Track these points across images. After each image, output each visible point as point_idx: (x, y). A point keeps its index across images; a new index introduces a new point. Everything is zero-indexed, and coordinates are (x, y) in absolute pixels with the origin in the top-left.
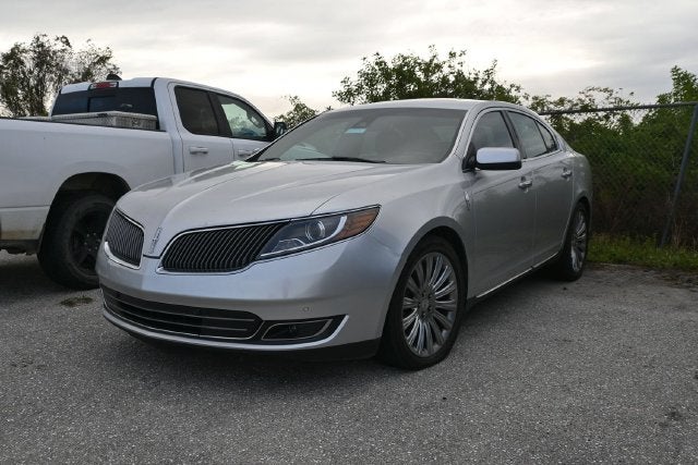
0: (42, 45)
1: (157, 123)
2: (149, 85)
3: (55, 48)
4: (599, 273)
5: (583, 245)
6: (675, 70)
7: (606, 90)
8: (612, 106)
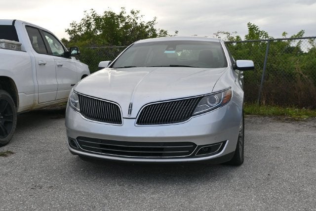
1: (20, 45)
2: (11, 24)
6: (249, 24)
7: (227, 33)
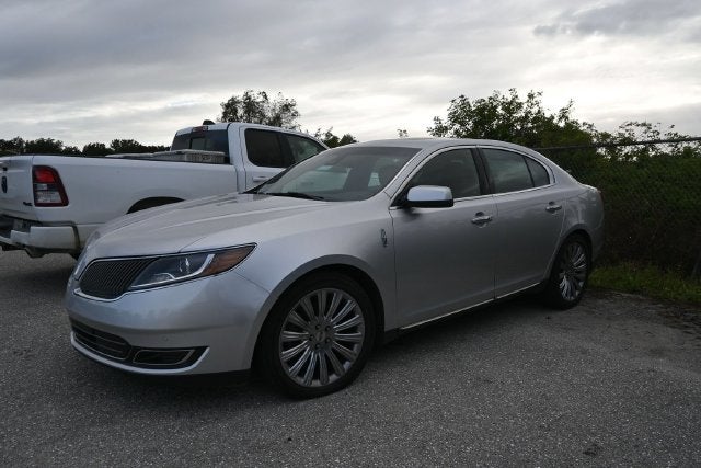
0: (249, 98)
1: (227, 158)
3: (258, 100)
4: (601, 302)
5: (583, 275)
7: (644, 125)
8: (650, 139)
